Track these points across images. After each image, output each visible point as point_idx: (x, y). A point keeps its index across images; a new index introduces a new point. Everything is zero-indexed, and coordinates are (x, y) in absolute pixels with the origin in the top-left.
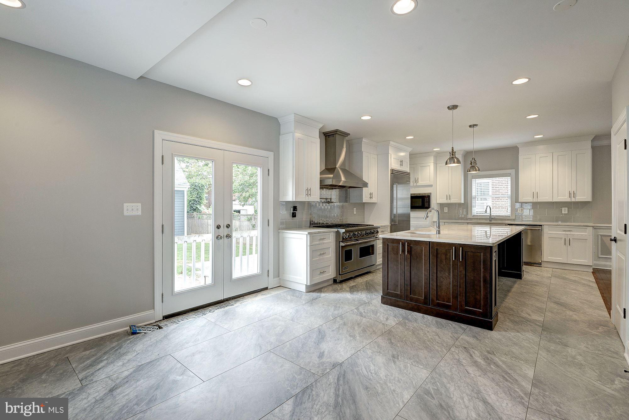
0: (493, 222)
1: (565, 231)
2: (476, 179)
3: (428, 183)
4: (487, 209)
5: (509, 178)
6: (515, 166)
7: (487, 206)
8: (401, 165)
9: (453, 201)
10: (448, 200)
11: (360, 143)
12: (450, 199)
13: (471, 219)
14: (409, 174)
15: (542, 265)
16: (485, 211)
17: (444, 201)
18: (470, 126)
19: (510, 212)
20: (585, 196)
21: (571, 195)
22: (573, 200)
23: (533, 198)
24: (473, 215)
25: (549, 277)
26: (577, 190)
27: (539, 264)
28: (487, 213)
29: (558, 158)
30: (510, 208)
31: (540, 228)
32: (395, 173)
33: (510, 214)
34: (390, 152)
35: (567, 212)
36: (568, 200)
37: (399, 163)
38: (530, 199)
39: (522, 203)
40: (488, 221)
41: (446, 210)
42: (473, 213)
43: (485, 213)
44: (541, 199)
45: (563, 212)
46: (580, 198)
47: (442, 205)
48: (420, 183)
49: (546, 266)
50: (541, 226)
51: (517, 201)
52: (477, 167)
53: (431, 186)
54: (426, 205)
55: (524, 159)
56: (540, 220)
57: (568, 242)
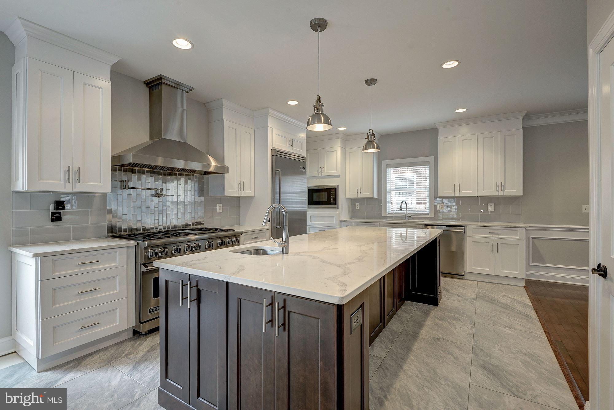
0: (410, 221)
1: (492, 233)
2: (391, 169)
3: (334, 172)
4: (401, 205)
5: (427, 168)
6: (434, 153)
7: (402, 202)
8: (291, 145)
9: (365, 194)
10: (358, 195)
11: (221, 107)
12: (360, 192)
13: (385, 218)
14: (304, 159)
15: (465, 277)
16: (399, 207)
17: (353, 195)
18: (367, 82)
19: (429, 209)
20: (515, 190)
21: (499, 188)
22: (501, 194)
23: (455, 192)
24: (387, 212)
25: (474, 299)
26: (505, 181)
27: (461, 276)
28: (402, 210)
29: (483, 140)
30: (429, 204)
31: (461, 230)
32: (278, 155)
33: (429, 211)
34: (270, 125)
35: (493, 210)
36: (495, 193)
37: (288, 143)
38: (450, 193)
39: (443, 198)
40: (404, 221)
41: (358, 206)
42: (387, 210)
43: (399, 210)
44: (464, 193)
45: (489, 209)
46: (509, 192)
47: (353, 201)
48: (326, 172)
49: (469, 278)
50: (464, 226)
51: (436, 196)
52: (375, 142)
53: (338, 176)
54: (333, 200)
55: (444, 142)
56: (463, 219)
57: (495, 248)
